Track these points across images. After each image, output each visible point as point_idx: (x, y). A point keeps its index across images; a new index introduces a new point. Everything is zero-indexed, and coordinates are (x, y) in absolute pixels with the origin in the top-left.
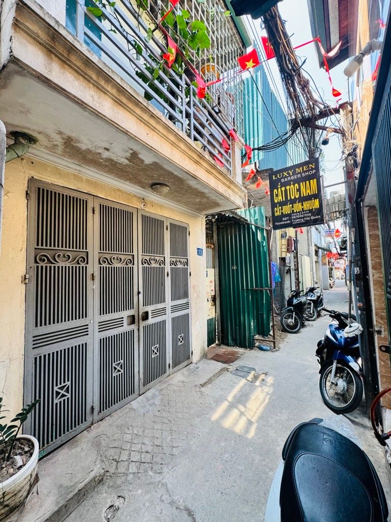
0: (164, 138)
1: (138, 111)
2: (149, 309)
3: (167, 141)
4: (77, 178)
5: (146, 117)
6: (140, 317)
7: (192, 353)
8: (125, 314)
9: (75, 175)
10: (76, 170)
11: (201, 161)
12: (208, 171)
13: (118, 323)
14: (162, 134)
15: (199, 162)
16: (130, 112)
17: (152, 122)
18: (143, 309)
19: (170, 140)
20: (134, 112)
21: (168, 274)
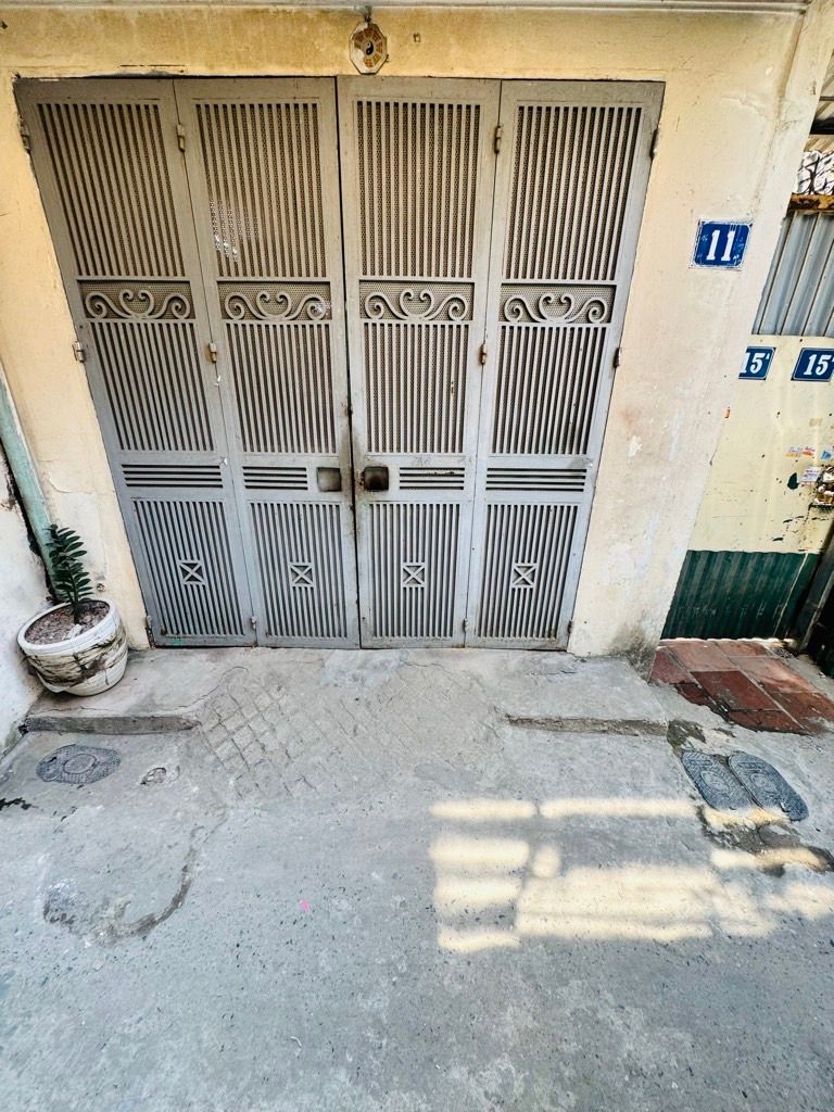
2: (395, 462)
4: (113, 23)
6: (358, 478)
7: (570, 626)
8: (311, 460)
13: (292, 478)
18: (367, 458)
21: (482, 354)
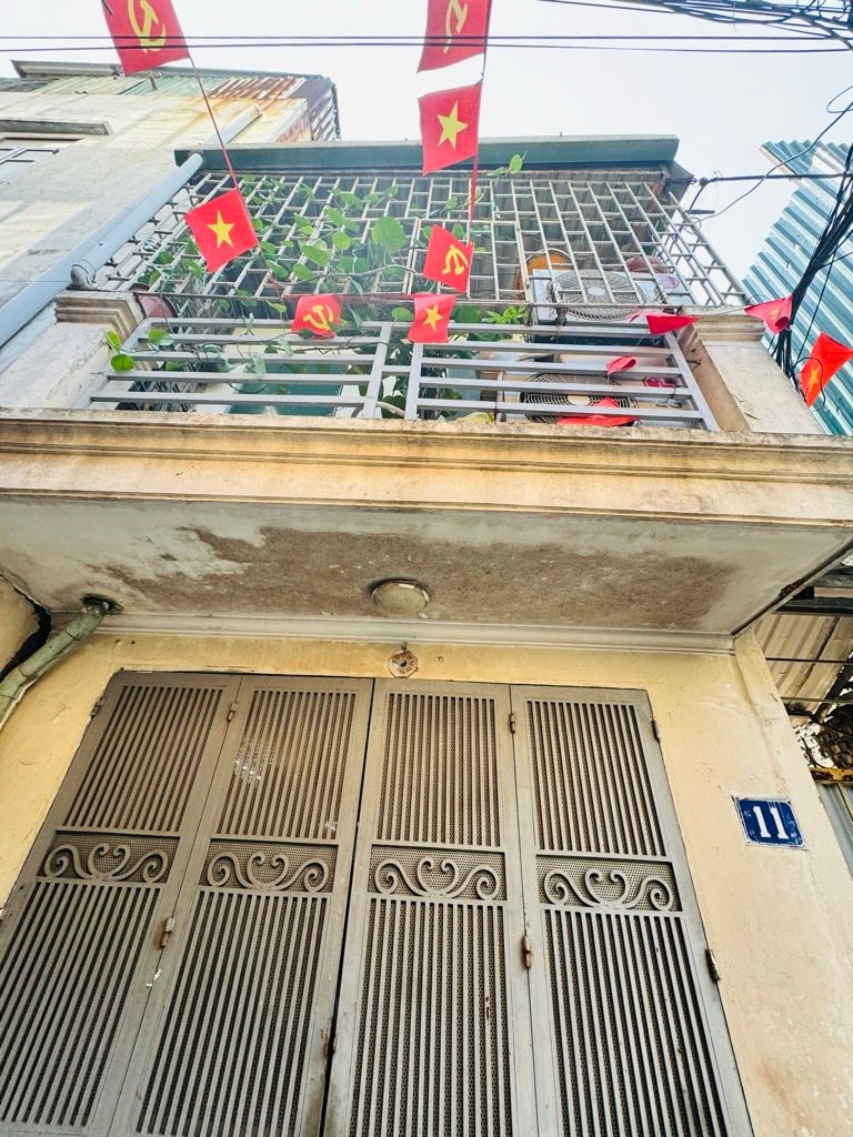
0: (248, 460)
1: (150, 443)
3: (260, 461)
4: (214, 644)
5: (174, 443)
9: (210, 640)
10: (210, 628)
11: (432, 452)
12: (485, 467)
14: (236, 453)
15: (419, 459)
16: (126, 456)
17: (197, 444)
19: (263, 454)
20: (137, 450)
21: (525, 952)
